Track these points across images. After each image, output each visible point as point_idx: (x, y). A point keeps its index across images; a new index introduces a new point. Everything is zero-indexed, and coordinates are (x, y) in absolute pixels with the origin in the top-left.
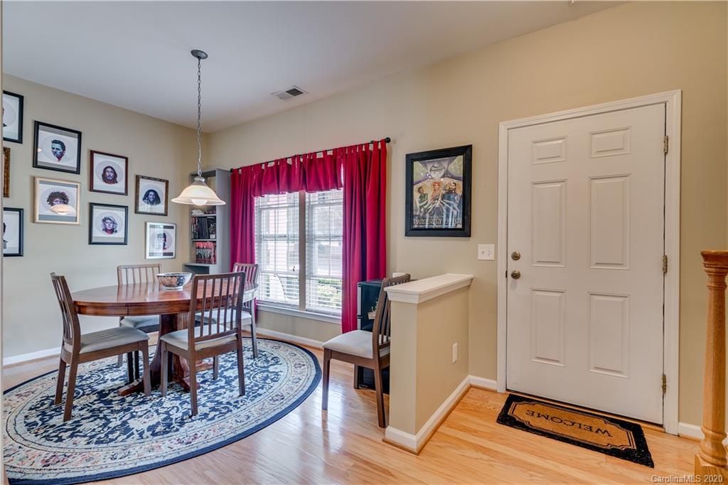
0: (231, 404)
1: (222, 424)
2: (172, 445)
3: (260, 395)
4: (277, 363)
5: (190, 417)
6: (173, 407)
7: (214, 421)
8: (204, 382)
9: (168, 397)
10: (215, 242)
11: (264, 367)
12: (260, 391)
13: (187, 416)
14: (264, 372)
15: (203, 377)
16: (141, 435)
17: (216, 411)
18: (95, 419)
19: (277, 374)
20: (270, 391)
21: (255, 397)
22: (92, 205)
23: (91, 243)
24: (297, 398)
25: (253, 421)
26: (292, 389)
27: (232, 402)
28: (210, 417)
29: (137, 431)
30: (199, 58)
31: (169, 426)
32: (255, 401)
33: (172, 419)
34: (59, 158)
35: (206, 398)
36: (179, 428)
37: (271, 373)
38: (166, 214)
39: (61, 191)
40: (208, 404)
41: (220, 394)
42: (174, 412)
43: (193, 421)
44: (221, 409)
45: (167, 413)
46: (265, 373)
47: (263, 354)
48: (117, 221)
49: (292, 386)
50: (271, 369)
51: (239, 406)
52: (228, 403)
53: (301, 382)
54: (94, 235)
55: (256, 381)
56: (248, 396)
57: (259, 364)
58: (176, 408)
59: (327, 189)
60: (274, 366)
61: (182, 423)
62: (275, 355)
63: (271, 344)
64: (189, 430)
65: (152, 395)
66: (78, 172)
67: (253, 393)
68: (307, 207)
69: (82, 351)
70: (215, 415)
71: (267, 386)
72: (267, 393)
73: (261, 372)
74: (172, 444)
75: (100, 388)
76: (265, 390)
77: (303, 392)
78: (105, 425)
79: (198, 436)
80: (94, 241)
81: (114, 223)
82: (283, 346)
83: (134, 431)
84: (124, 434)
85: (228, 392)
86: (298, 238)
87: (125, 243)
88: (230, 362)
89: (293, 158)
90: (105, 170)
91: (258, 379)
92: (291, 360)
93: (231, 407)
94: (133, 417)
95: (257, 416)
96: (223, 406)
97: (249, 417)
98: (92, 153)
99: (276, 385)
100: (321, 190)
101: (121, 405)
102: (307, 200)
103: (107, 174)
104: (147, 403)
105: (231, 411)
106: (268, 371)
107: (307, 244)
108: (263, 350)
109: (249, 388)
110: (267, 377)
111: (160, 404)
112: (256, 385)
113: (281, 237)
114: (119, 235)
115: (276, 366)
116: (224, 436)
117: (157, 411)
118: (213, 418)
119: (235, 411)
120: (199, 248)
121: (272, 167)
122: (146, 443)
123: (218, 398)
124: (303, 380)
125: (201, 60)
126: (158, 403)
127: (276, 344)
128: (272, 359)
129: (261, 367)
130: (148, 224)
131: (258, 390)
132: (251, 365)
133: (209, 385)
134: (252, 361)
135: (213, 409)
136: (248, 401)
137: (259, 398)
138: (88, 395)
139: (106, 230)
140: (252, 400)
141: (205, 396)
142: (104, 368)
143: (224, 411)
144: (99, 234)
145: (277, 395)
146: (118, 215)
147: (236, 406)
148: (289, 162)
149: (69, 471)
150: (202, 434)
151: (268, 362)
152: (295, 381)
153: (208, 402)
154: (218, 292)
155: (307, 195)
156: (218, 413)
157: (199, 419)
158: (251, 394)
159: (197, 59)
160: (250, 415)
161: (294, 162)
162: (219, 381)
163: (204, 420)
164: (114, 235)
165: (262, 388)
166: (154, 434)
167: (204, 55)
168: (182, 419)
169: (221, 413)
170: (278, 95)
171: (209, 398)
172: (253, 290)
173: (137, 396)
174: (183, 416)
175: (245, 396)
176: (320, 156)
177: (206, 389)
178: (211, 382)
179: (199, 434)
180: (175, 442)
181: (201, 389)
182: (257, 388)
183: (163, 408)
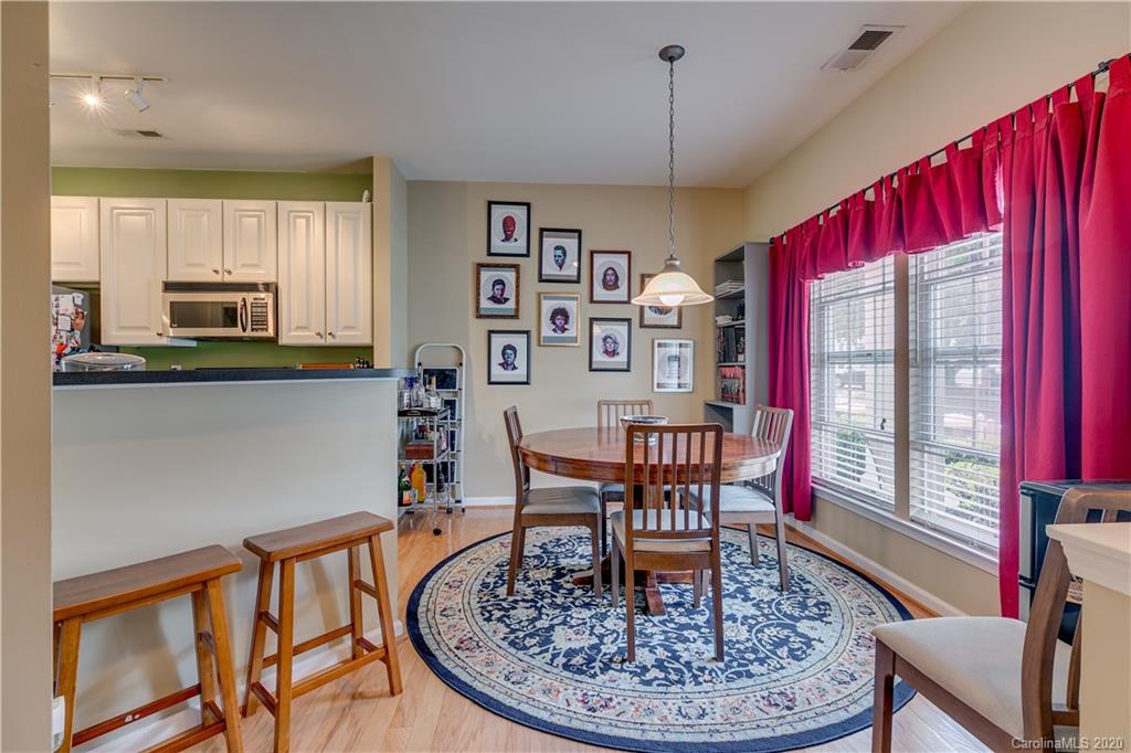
0: (690, 671)
1: (656, 702)
2: (572, 699)
3: (750, 675)
4: (821, 617)
5: (623, 661)
6: (614, 631)
7: (648, 688)
8: (677, 605)
9: (619, 610)
10: (743, 367)
11: (791, 617)
12: (755, 668)
13: (620, 659)
14: (784, 626)
15: (681, 595)
16: (554, 656)
17: (661, 671)
18: (531, 607)
19: (808, 642)
20: (775, 676)
21: (739, 675)
22: (592, 320)
23: (591, 370)
24: (823, 722)
25: (706, 729)
26: (823, 692)
27: (695, 665)
28: (649, 676)
29: (555, 649)
30: (671, 59)
31: (590, 660)
32: (733, 685)
33: (600, 651)
34: (561, 267)
35: (662, 637)
36: (598, 673)
37: (799, 635)
38: (679, 327)
39: (562, 306)
40: (660, 650)
41: (686, 640)
42: (610, 641)
43: (622, 670)
44: (674, 671)
45: (601, 637)
46: (786, 632)
47: (805, 587)
48: (619, 341)
49: (828, 686)
50: (803, 626)
51: (701, 679)
52: (688, 665)
53: (854, 686)
54: (594, 359)
55: (760, 641)
56: (728, 666)
57: (786, 607)
58: (615, 635)
59: (958, 235)
60: (812, 623)
61: (606, 668)
62: (828, 598)
63: (830, 571)
64: (608, 684)
65: (604, 598)
66: (578, 281)
67: (740, 665)
68: (911, 288)
69: (525, 510)
70: (656, 678)
71: (773, 663)
72: (765, 679)
73: (778, 625)
74: (574, 698)
75: (563, 562)
76: (763, 669)
77: (843, 716)
78: (533, 620)
79: (612, 704)
80: (594, 366)
81: (615, 342)
82: (854, 582)
83: (552, 646)
84: (540, 646)
85: (699, 643)
86: (892, 358)
87: (628, 370)
88: (738, 582)
89: (878, 186)
90: (605, 275)
91: (766, 638)
92: (857, 622)
93: (688, 675)
94: (564, 623)
95: (721, 721)
96: (677, 665)
97: (702, 716)
98: (592, 253)
99: (793, 667)
100: (945, 241)
101: (566, 598)
102: (912, 272)
103: (608, 278)
104: (590, 609)
105: (683, 684)
106: (793, 628)
107: (912, 371)
108: (808, 578)
109: (739, 650)
110: (784, 642)
111: (604, 616)
112: (755, 651)
113: (862, 356)
114: (621, 358)
115: (817, 624)
116: (643, 731)
117: (592, 627)
118: (648, 683)
119: (689, 687)
120: (725, 377)
121: (835, 217)
122: (550, 675)
123: (679, 647)
124: (860, 683)
125: (675, 63)
126: (602, 614)
127: (841, 574)
128: (816, 605)
129: (785, 615)
130: (656, 342)
131: (751, 662)
132: (769, 603)
133: (680, 615)
134: (775, 595)
135: (660, 665)
136: (723, 677)
137: (744, 682)
138: (548, 568)
139: (606, 352)
140: (729, 680)
141: (664, 632)
142: (584, 536)
143: (673, 677)
144: (600, 358)
145: (781, 693)
146: (620, 331)
147: (695, 677)
148: (870, 196)
149: (464, 669)
150: (619, 703)
151: (803, 606)
152: (839, 676)
153: (660, 645)
154: (685, 457)
155: (912, 259)
156: (662, 675)
157: (631, 672)
158: (735, 664)
159: (669, 64)
160: (708, 711)
161: (878, 194)
162: (698, 612)
163: (636, 679)
164: (616, 359)
165: (762, 662)
166: (566, 667)
167: (678, 51)
168: (611, 660)
169: (666, 679)
170: (834, 66)
171: (666, 640)
172: (763, 459)
173: (588, 592)
174: (614, 655)
175: (721, 665)
176: (940, 160)
177: (672, 621)
178: (687, 610)
179: (615, 701)
180: (580, 693)
181: (666, 617)
182: (752, 657)
183: (602, 626)
